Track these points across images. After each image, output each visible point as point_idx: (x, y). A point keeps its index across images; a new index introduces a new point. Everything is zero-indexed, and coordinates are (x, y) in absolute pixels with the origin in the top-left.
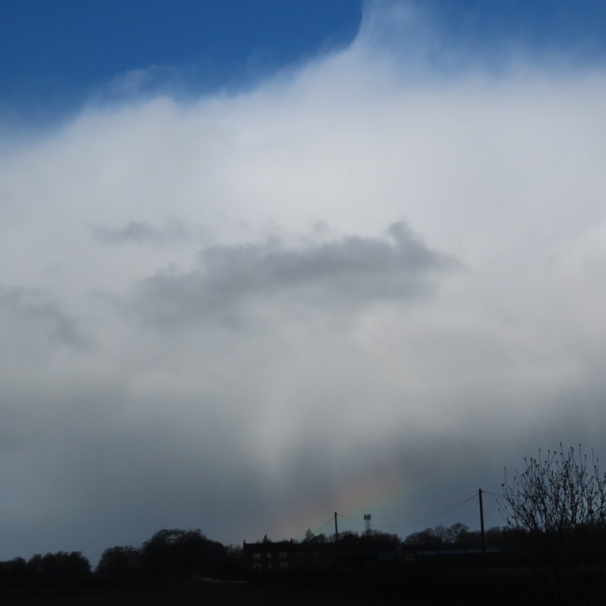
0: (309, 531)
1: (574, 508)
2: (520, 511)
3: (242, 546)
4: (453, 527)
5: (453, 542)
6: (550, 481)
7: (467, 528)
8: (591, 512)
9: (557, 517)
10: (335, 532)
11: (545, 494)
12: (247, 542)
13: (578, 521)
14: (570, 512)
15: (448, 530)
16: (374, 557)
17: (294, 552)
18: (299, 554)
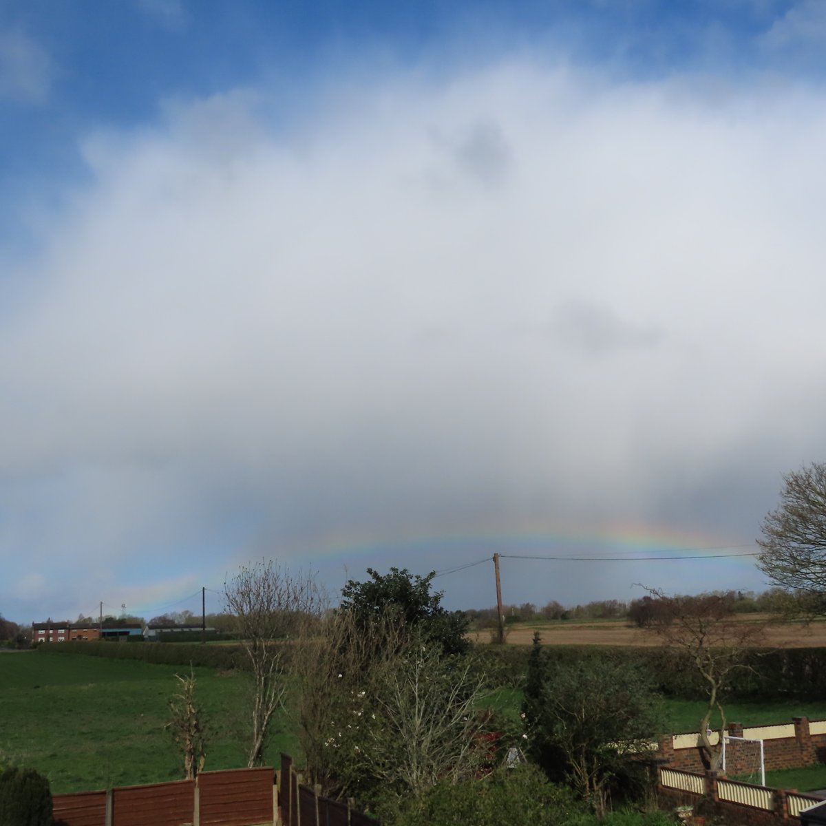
0: (81, 615)
1: (269, 602)
2: (233, 602)
3: (31, 625)
4: (183, 613)
5: (182, 623)
6: (255, 582)
7: (193, 613)
8: (280, 604)
9: (257, 607)
10: (100, 616)
11: (251, 591)
12: (35, 623)
13: (272, 610)
14: (266, 604)
15: (180, 615)
16: (127, 633)
17: (69, 629)
18: (73, 631)
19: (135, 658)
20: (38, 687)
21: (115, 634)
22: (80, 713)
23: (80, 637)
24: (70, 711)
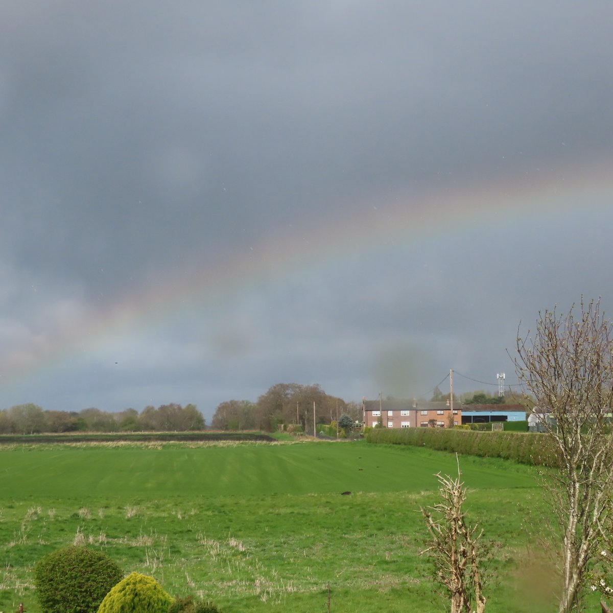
12: (367, 399)
16: (504, 418)
17: (417, 411)
18: (422, 413)
19: (499, 456)
20: (348, 493)
21: (485, 419)
22: (392, 533)
23: (432, 422)
24: (380, 529)
